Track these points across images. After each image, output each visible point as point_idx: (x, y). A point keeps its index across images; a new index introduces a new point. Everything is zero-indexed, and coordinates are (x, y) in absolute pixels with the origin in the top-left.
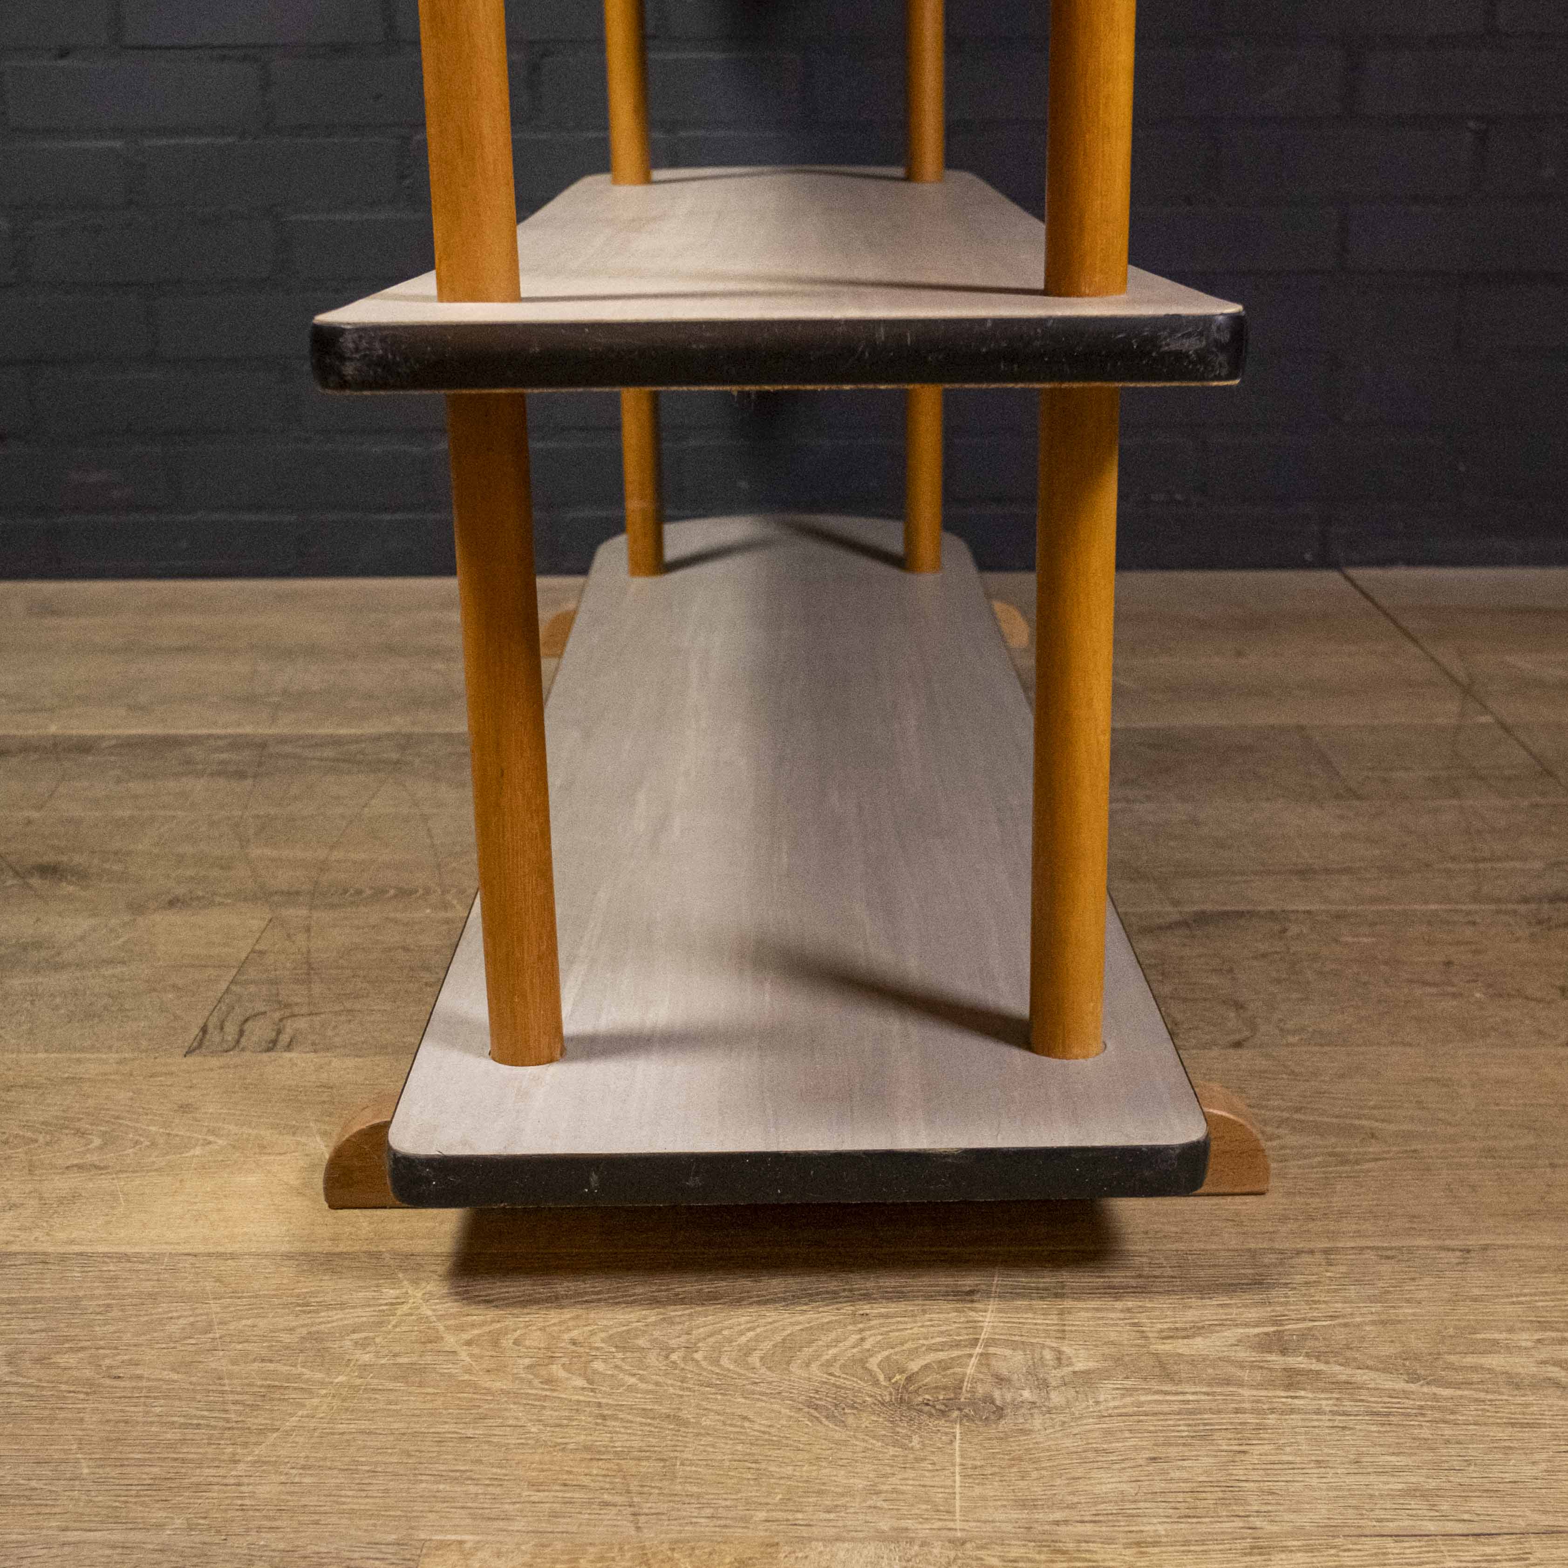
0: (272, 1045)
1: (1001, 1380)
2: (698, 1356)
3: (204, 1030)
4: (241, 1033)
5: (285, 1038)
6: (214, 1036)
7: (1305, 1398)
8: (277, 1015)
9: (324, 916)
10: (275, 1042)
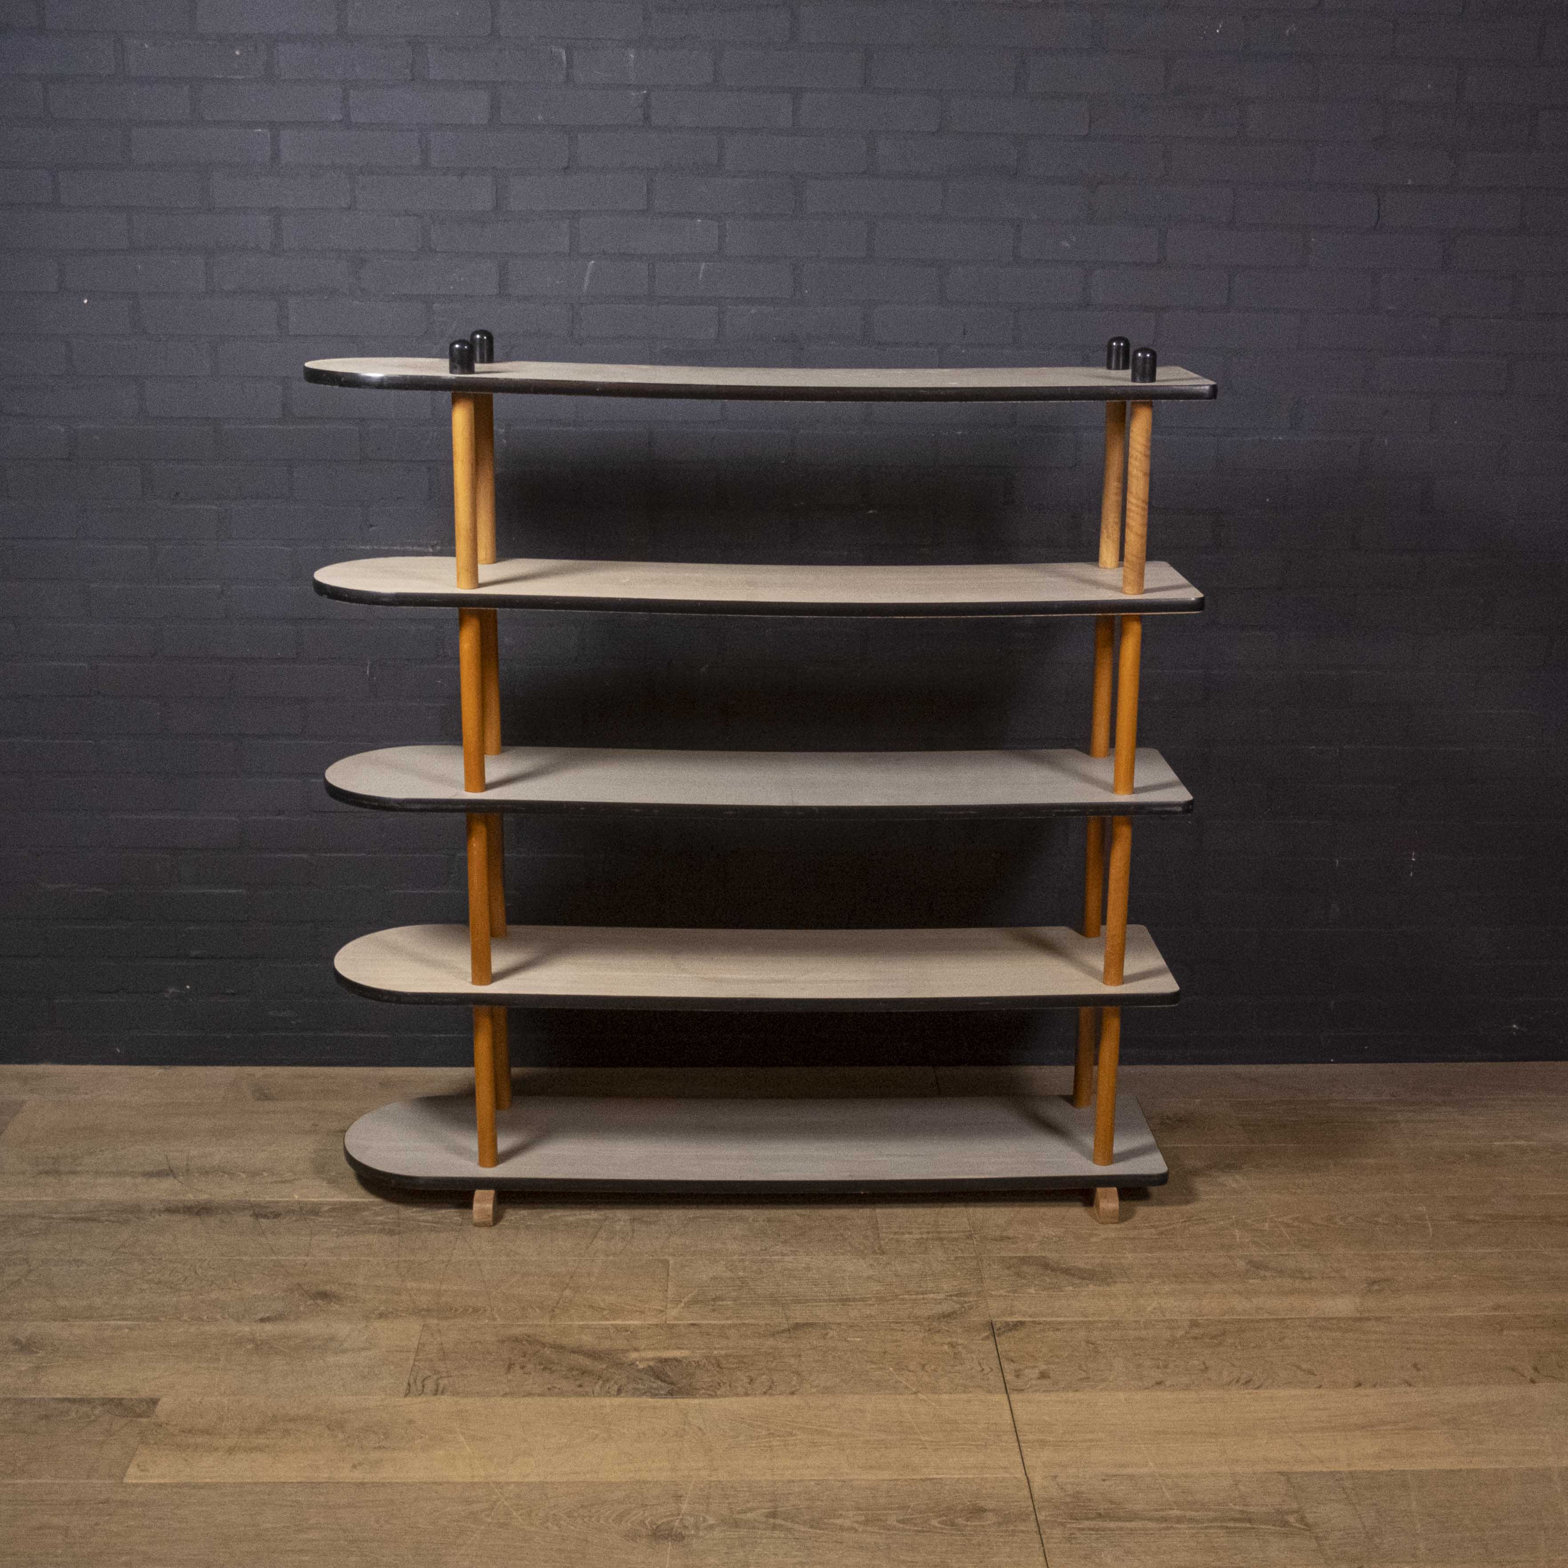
0: (436, 1393)
1: (686, 1527)
2: (593, 1519)
3: (409, 1384)
4: (423, 1386)
5: (440, 1389)
6: (413, 1388)
7: (777, 1533)
8: (435, 1377)
9: (444, 1324)
10: (437, 1390)
